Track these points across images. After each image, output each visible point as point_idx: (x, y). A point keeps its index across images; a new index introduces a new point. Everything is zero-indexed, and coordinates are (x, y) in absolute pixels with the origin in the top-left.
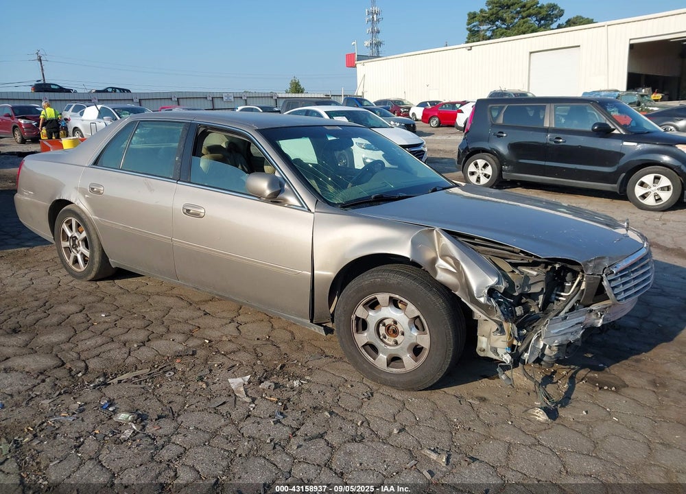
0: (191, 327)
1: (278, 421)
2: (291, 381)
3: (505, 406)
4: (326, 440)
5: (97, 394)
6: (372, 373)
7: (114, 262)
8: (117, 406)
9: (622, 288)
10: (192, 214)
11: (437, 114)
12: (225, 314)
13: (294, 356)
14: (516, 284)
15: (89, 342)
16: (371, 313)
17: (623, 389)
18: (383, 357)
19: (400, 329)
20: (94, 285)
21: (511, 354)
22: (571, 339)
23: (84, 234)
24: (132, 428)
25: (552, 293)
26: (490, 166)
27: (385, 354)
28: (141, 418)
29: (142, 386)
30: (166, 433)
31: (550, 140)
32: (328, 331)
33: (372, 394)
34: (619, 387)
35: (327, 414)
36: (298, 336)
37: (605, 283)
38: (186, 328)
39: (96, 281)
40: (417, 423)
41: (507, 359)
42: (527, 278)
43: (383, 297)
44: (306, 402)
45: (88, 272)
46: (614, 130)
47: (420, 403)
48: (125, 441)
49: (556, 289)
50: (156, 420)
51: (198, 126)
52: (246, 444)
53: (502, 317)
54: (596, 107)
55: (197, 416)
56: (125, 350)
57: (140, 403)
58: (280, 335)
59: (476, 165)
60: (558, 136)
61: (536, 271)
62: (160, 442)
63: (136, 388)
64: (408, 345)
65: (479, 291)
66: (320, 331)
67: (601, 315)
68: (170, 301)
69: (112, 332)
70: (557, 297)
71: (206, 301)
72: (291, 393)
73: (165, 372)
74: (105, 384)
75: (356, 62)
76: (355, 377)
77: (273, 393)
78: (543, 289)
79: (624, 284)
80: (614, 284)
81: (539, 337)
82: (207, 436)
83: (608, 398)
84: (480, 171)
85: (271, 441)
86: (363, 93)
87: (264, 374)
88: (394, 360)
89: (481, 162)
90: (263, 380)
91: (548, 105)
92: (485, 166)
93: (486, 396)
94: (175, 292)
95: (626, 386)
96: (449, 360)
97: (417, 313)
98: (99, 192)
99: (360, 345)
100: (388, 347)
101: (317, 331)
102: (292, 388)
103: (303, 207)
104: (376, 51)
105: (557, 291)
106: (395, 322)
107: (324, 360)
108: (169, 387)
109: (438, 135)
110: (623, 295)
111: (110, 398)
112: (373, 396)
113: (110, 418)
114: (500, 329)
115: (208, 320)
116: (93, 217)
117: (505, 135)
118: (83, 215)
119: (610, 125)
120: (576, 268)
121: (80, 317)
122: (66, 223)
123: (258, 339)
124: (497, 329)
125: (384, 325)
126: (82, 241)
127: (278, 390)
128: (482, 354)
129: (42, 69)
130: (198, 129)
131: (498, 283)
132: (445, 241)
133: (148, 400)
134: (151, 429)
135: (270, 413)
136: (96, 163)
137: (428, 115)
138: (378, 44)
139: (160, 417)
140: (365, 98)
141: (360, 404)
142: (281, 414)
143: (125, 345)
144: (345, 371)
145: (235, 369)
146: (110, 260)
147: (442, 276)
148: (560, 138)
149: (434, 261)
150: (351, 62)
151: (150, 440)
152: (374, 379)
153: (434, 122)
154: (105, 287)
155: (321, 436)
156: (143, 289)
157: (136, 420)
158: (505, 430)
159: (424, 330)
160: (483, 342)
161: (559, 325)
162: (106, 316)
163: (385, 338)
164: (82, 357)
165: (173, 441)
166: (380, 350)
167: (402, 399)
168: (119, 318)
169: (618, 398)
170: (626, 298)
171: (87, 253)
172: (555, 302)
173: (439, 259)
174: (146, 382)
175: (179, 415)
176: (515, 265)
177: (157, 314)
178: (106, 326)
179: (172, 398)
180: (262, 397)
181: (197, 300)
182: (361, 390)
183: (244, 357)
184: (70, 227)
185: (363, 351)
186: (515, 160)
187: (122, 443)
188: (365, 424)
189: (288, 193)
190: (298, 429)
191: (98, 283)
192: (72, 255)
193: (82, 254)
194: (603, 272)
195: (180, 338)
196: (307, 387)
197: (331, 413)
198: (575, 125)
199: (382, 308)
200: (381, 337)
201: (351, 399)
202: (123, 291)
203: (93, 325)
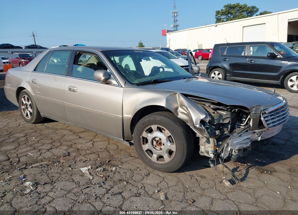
0: (72, 143)
1: (101, 186)
2: (112, 168)
3: (214, 180)
4: (122, 195)
5: (20, 172)
6: (150, 164)
7: (43, 114)
8: (27, 178)
9: (271, 121)
10: (72, 90)
11: (201, 55)
12: (89, 138)
13: (116, 156)
14: (215, 118)
15: (23, 149)
16: (149, 135)
17: (274, 173)
18: (155, 156)
19: (163, 143)
20: (34, 125)
21: (213, 154)
22: (245, 146)
23: (30, 102)
24: (31, 188)
25: (235, 124)
26: (221, 74)
27: (156, 155)
28: (36, 184)
29: (42, 169)
30: (46, 191)
31: (248, 61)
32: (131, 144)
33: (149, 174)
34: (271, 172)
35: (125, 183)
36: (120, 147)
37: (262, 119)
38: (69, 143)
39: (36, 123)
40: (169, 188)
41: (212, 156)
42: (221, 116)
43: (154, 127)
44: (117, 177)
45: (32, 119)
46: (277, 56)
47: (172, 178)
48: (26, 194)
49: (238, 122)
50: (43, 185)
51: (76, 51)
52: (83, 196)
53: (208, 134)
54: (269, 46)
55: (63, 183)
56: (39, 153)
57: (38, 177)
58: (112, 147)
59: (215, 73)
60: (251, 59)
61: (225, 112)
62: (42, 195)
63: (38, 170)
64: (166, 150)
65: (196, 122)
66: (127, 144)
67: (260, 135)
68: (66, 132)
69: (35, 145)
70: (238, 126)
71: (82, 132)
72: (110, 173)
73: (54, 163)
74: (25, 168)
75: (166, 33)
76: (142, 165)
77: (102, 173)
78: (230, 121)
79: (272, 119)
80: (266, 119)
81: (228, 145)
82: (65, 193)
83: (266, 177)
84: (217, 77)
85: (95, 195)
86: (169, 47)
87: (100, 164)
88: (160, 157)
89: (217, 72)
90: (98, 167)
91: (247, 46)
92: (219, 74)
93: (205, 175)
94: (69, 128)
95: (276, 171)
96: (185, 157)
97: (170, 134)
98: (35, 83)
99: (145, 151)
100: (157, 151)
101: (126, 144)
102: (111, 171)
103: (119, 85)
104: (176, 28)
105: (238, 123)
106: (160, 139)
107: (130, 158)
108: (54, 170)
109: (201, 63)
110: (272, 125)
111: (25, 175)
112: (149, 175)
113: (22, 183)
114: (207, 141)
115: (80, 140)
116: (33, 94)
117: (227, 60)
118: (29, 94)
119: (276, 54)
120: (247, 111)
121: (24, 139)
122: (23, 97)
123: (101, 149)
124: (206, 141)
125: (155, 140)
126: (29, 105)
127: (105, 172)
128: (201, 154)
129: (35, 40)
130: (76, 52)
131: (206, 118)
132: (182, 99)
133: (42, 176)
134: (40, 189)
135: (98, 182)
136: (35, 70)
137: (197, 55)
138: (177, 26)
139: (45, 184)
140: (170, 48)
141: (142, 179)
142: (103, 183)
143: (40, 151)
144: (139, 163)
145: (87, 162)
146: (41, 113)
147: (181, 116)
148: (252, 60)
149: (177, 108)
150: (164, 33)
151: (37, 194)
152: (151, 167)
153: (200, 58)
154: (39, 126)
155: (120, 193)
156: (55, 127)
157: (34, 185)
158: (212, 192)
159: (173, 142)
160: (202, 149)
161: (238, 139)
162: (35, 138)
163: (156, 147)
164: (19, 156)
165: (48, 195)
166: (153, 153)
167: (163, 176)
168: (40, 139)
169: (271, 177)
170: (273, 126)
171: (31, 111)
172: (237, 128)
173: (180, 107)
174: (44, 167)
175: (55, 183)
176: (215, 110)
177: (58, 137)
178: (34, 142)
179: (54, 175)
180: (96, 175)
181: (77, 131)
182: (144, 172)
183: (93, 156)
184: (25, 99)
185: (146, 153)
186: (232, 71)
187: (24, 195)
188: (143, 188)
189: (113, 79)
190: (110, 190)
191: (36, 124)
192: (26, 112)
193: (29, 111)
194: (261, 113)
195: (65, 148)
196: (119, 170)
197: (127, 183)
198: (260, 54)
199: (154, 132)
200: (154, 146)
201: (139, 176)
202: (46, 128)
203: (28, 142)
